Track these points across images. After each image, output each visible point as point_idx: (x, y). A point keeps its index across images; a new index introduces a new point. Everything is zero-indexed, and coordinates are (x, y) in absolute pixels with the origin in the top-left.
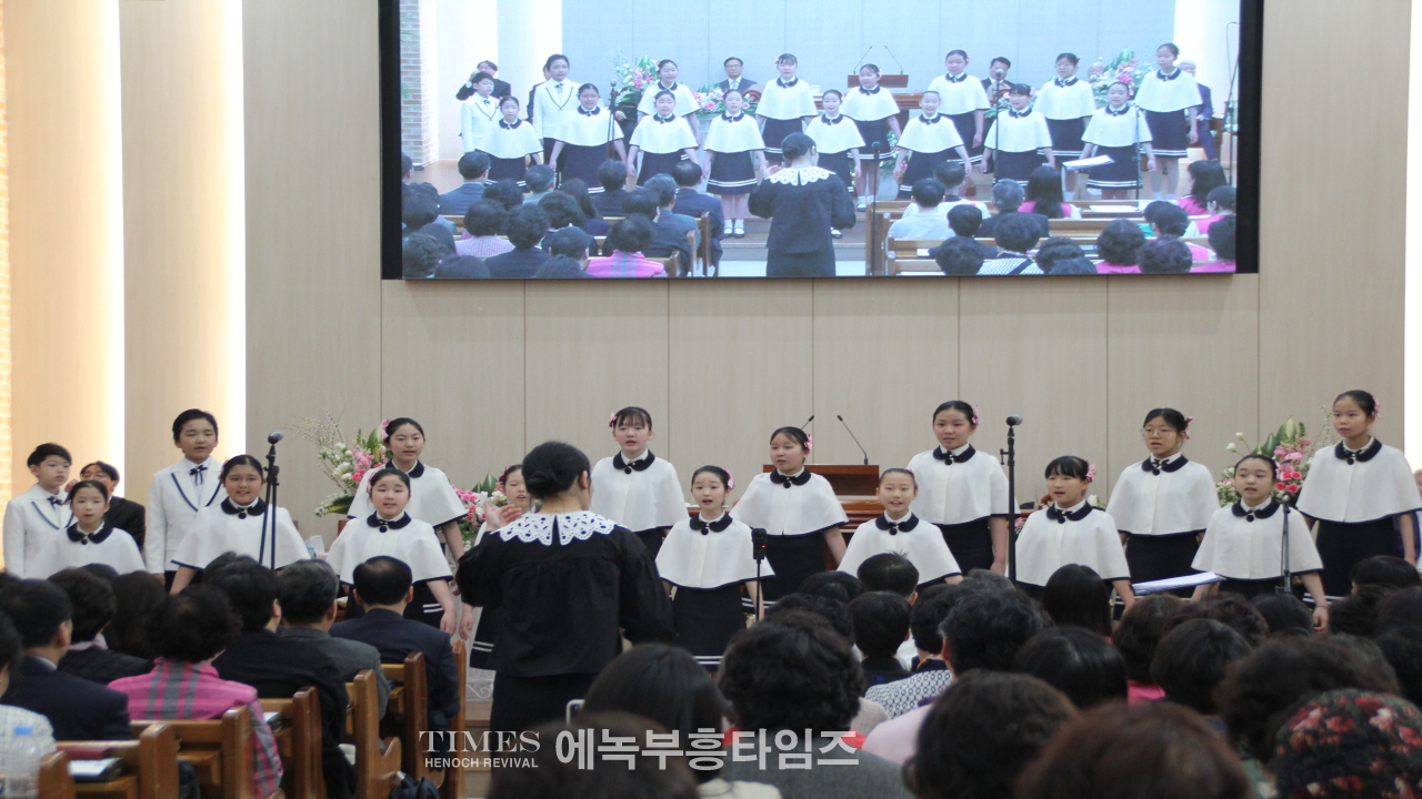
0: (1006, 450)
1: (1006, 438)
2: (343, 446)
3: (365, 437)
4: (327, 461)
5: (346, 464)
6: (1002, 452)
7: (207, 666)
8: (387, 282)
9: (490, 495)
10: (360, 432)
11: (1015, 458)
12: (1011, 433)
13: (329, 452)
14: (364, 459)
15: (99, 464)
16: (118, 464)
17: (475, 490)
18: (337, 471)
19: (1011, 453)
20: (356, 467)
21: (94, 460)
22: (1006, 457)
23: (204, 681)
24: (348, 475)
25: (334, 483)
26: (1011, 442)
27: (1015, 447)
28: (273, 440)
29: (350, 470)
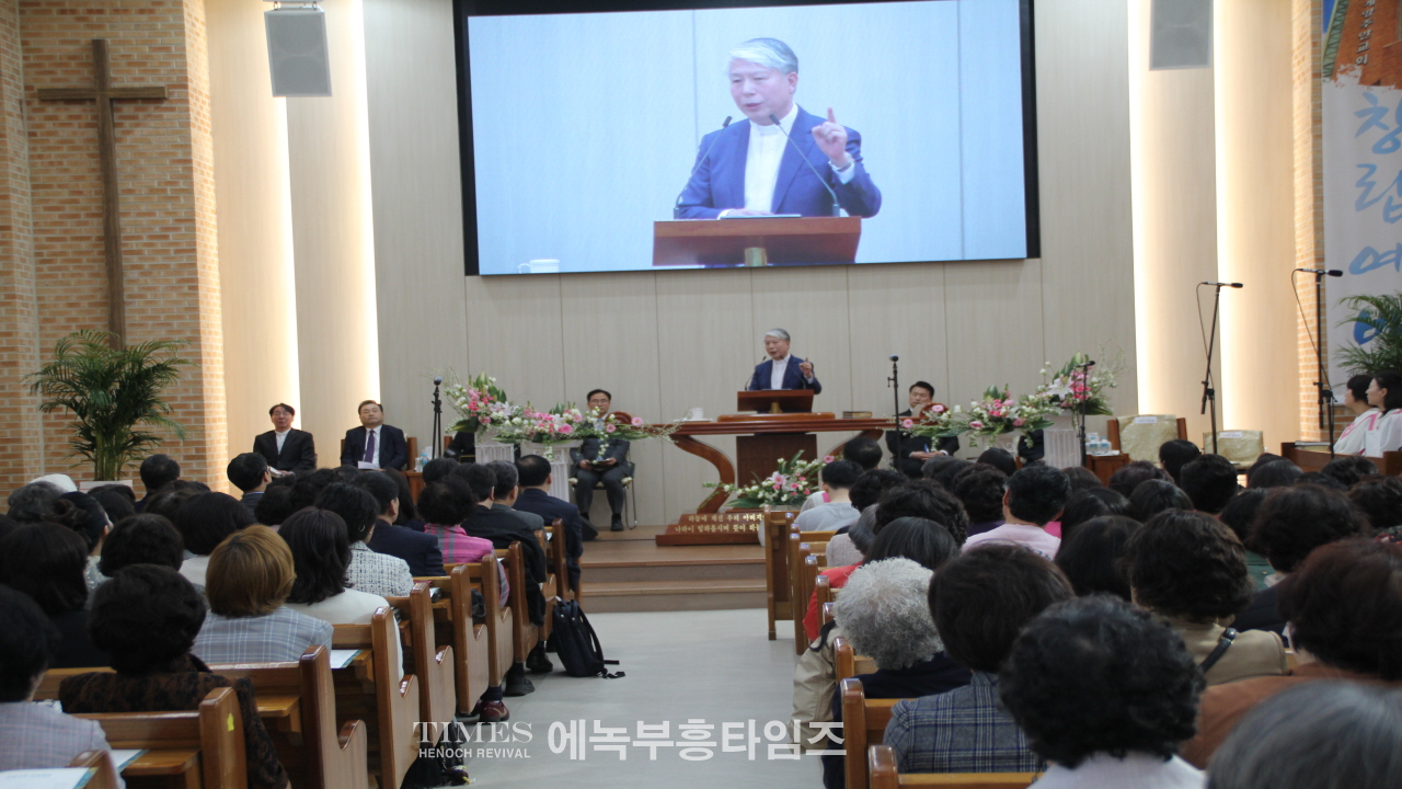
0: (892, 376)
1: (892, 370)
2: (460, 386)
3: (474, 380)
4: (450, 397)
5: (463, 398)
6: (889, 379)
7: (458, 528)
8: (469, 278)
9: (561, 416)
10: (470, 377)
11: (899, 382)
12: (895, 366)
13: (451, 391)
14: (475, 395)
15: (282, 405)
16: (295, 404)
17: (550, 413)
18: (458, 403)
19: (895, 379)
20: (470, 400)
21: (279, 403)
22: (892, 383)
23: (459, 537)
24: (466, 406)
25: (455, 412)
26: (895, 372)
27: (898, 375)
28: (437, 383)
29: (465, 402)
